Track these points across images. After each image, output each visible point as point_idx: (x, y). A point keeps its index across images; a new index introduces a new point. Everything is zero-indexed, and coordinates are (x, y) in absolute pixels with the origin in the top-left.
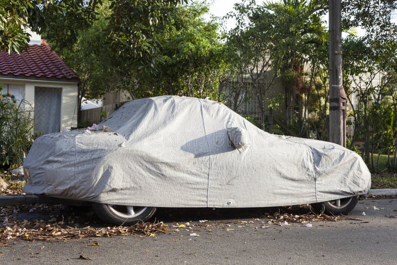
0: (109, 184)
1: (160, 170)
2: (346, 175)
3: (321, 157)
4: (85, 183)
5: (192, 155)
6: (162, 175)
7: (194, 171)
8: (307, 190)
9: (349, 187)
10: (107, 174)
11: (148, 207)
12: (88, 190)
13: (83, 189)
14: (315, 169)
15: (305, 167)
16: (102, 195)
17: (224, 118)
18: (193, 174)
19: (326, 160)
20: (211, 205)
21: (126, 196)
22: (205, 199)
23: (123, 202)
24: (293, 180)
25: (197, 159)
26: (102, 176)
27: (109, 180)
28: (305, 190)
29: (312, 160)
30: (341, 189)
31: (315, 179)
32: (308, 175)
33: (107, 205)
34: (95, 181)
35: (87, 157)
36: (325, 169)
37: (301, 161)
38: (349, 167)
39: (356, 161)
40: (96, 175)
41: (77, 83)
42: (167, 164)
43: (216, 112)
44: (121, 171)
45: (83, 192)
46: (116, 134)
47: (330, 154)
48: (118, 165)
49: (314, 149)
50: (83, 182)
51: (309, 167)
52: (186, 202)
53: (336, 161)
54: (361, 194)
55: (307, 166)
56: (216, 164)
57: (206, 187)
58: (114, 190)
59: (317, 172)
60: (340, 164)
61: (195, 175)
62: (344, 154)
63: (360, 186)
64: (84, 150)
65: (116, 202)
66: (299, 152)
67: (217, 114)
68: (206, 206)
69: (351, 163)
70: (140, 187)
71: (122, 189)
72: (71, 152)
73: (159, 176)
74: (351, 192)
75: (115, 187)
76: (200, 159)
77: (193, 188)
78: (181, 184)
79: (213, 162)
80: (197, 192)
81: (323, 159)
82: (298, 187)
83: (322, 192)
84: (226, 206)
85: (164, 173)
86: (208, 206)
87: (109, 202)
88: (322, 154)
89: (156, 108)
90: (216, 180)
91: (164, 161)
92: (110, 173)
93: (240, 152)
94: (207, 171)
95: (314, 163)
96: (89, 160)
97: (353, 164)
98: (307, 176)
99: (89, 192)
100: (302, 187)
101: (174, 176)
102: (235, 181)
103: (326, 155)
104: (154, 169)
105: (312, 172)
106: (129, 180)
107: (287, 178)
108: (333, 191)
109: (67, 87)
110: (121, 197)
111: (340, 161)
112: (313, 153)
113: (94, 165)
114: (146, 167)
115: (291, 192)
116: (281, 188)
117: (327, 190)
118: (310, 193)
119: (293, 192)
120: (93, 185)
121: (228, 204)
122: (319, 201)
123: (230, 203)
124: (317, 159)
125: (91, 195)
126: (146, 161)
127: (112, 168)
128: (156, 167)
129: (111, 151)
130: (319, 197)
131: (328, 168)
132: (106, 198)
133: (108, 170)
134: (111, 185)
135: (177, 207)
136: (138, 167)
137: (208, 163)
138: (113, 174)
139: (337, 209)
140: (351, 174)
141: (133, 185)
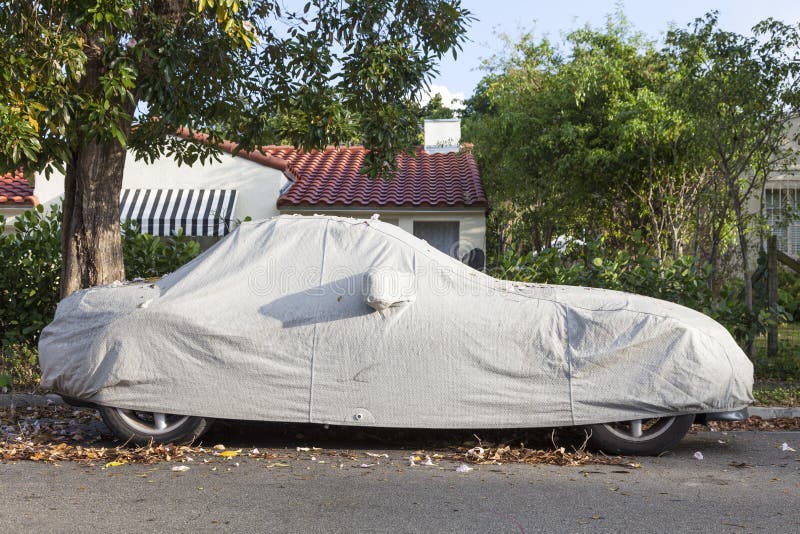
0: (114, 372)
1: (211, 350)
2: (655, 368)
3: (584, 328)
4: (78, 370)
5: (278, 323)
6: (215, 358)
7: (281, 353)
8: (547, 397)
9: (661, 395)
10: (112, 356)
11: (191, 417)
12: (84, 382)
13: (77, 380)
14: (568, 352)
15: (542, 349)
16: (105, 392)
17: (369, 252)
18: (279, 358)
19: (597, 334)
20: (315, 418)
21: (148, 396)
22: (305, 407)
23: (142, 404)
24: (509, 375)
25: (287, 330)
26: (105, 358)
27: (115, 366)
28: (542, 398)
29: (563, 334)
30: (638, 399)
31: (568, 376)
32: (550, 365)
33: (115, 409)
34: (92, 366)
35: (86, 326)
36: (593, 353)
37: (534, 336)
38: (663, 350)
39: (680, 337)
40: (95, 356)
41: (483, 211)
42: (222, 339)
43: (356, 241)
44: (137, 349)
45: (77, 385)
46: (151, 286)
47: (606, 321)
48: (133, 341)
49: (572, 311)
50: (77, 367)
51: (553, 349)
52: (264, 411)
53: (624, 335)
54: (698, 411)
55: (546, 347)
56: (326, 339)
57: (306, 383)
58: (124, 384)
59: (572, 360)
60: (633, 343)
61: (284, 359)
62: (645, 321)
63: (694, 394)
64: (86, 314)
65: (130, 405)
66: (533, 317)
67: (357, 245)
68: (305, 421)
69: (669, 342)
70: (173, 379)
71: (139, 383)
72: (69, 317)
73: (210, 362)
74: (666, 407)
75: (126, 378)
76: (295, 330)
77: (277, 385)
78: (254, 377)
79: (322, 338)
80: (288, 393)
81: (590, 334)
82: (522, 390)
83: (586, 403)
84: (350, 422)
85: (219, 356)
86: (311, 421)
87: (116, 404)
88: (588, 321)
89: (236, 239)
90: (328, 370)
91: (218, 334)
92: (117, 354)
93: (384, 317)
94: (308, 353)
95: (567, 340)
96: (88, 331)
97: (674, 343)
98: (548, 369)
99: (86, 387)
100: (533, 392)
101: (239, 360)
102: (371, 374)
103: (597, 324)
104: (200, 349)
105: (560, 360)
106: (151, 365)
107: (495, 371)
108: (616, 402)
109: (468, 219)
110: (139, 395)
111: (632, 336)
112: (566, 319)
113: (92, 339)
114: (185, 344)
115: (506, 400)
116: (482, 392)
117: (599, 398)
118: (555, 404)
119: (511, 401)
120: (90, 374)
121: (355, 418)
122: (578, 421)
123: (359, 416)
124: (575, 331)
125: (88, 391)
126: (183, 333)
127: (120, 344)
128: (202, 343)
129: (121, 315)
130: (579, 413)
131: (601, 351)
132: (110, 397)
133: (113, 349)
134: (119, 375)
135: (245, 418)
136: (169, 344)
137: (311, 338)
138: (121, 355)
139: (632, 443)
140: (668, 365)
141: (159, 375)
